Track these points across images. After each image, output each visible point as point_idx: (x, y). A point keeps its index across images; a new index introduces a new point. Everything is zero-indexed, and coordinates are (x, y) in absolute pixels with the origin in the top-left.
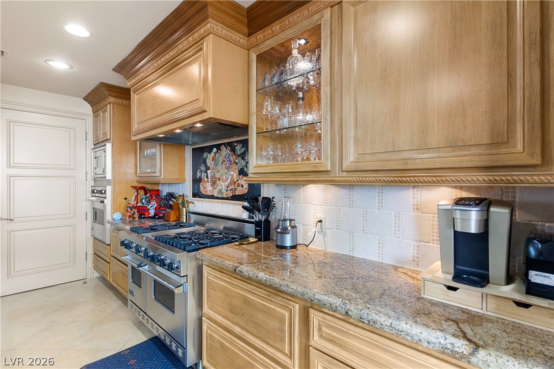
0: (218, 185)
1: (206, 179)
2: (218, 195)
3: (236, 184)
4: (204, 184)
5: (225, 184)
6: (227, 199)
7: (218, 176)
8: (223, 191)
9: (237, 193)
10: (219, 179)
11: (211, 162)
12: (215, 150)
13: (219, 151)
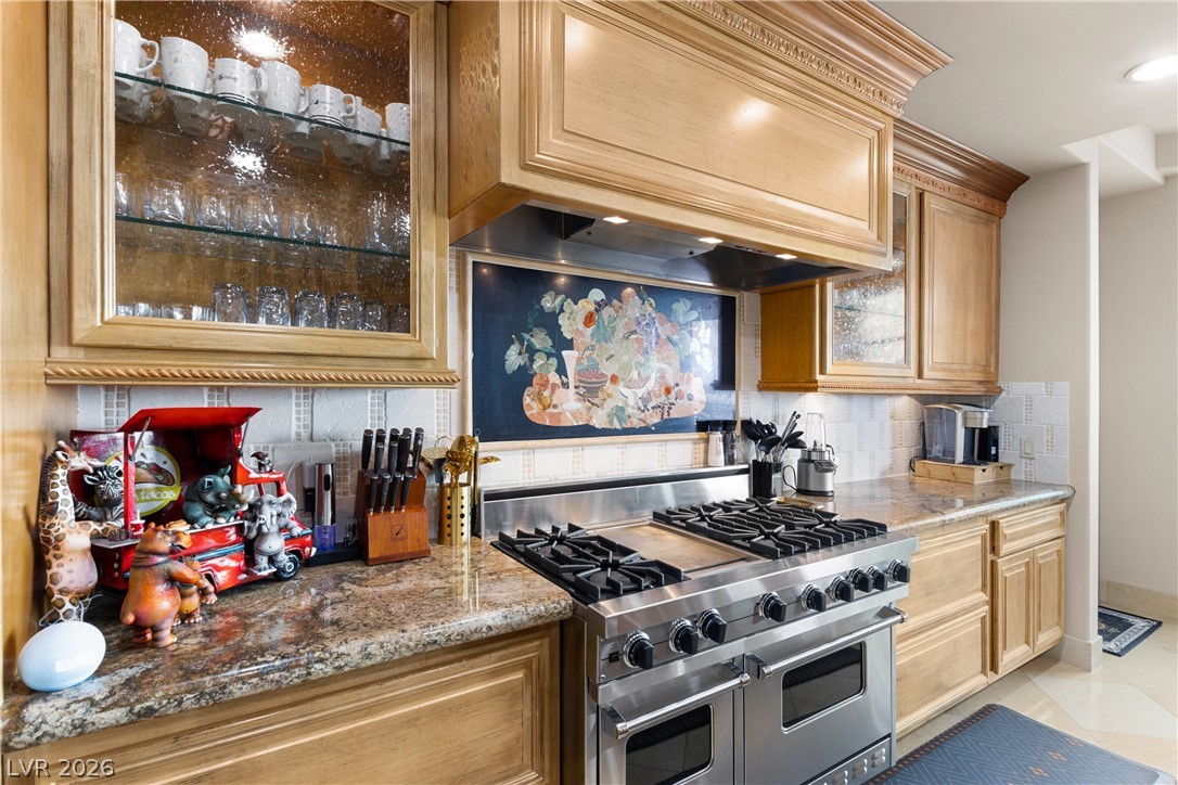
0: (610, 396)
1: (554, 378)
2: (611, 422)
3: (673, 393)
4: (546, 393)
5: (635, 394)
6: (645, 430)
7: (608, 369)
8: (629, 411)
9: (674, 414)
10: (614, 379)
11: (581, 327)
12: (597, 295)
13: (615, 302)
